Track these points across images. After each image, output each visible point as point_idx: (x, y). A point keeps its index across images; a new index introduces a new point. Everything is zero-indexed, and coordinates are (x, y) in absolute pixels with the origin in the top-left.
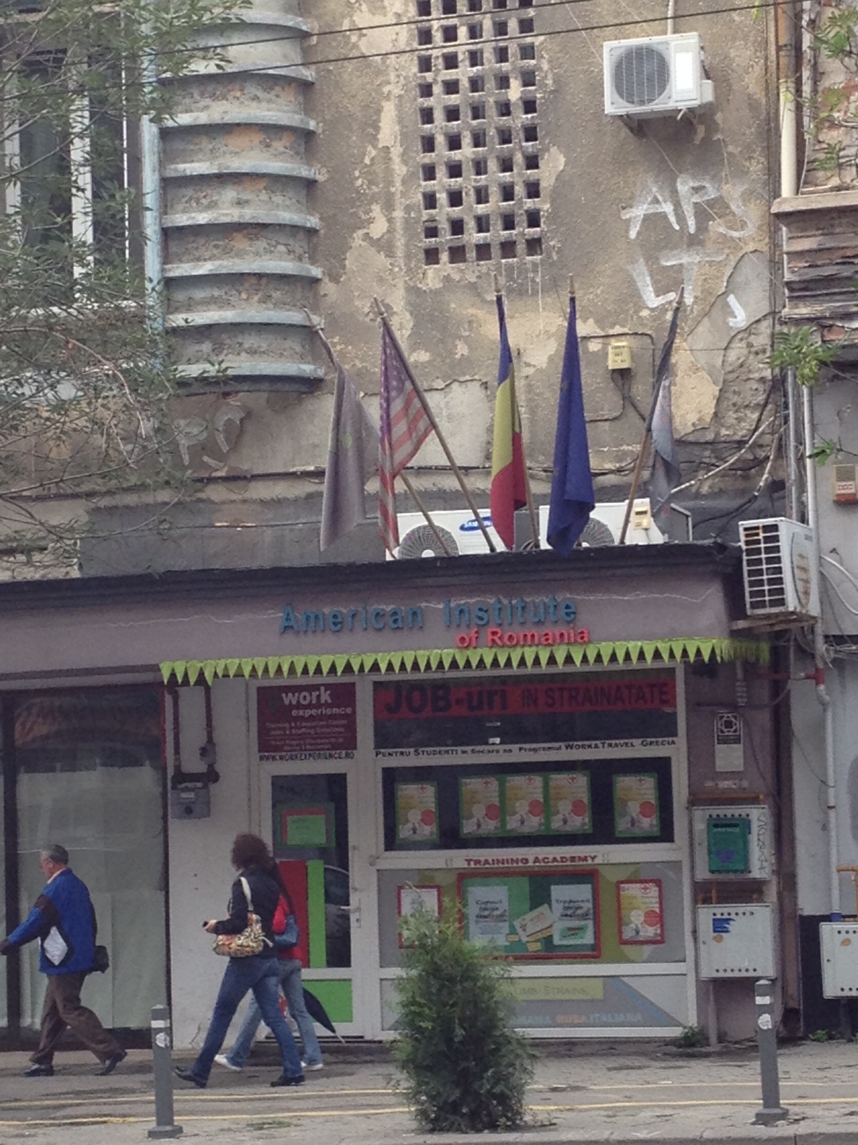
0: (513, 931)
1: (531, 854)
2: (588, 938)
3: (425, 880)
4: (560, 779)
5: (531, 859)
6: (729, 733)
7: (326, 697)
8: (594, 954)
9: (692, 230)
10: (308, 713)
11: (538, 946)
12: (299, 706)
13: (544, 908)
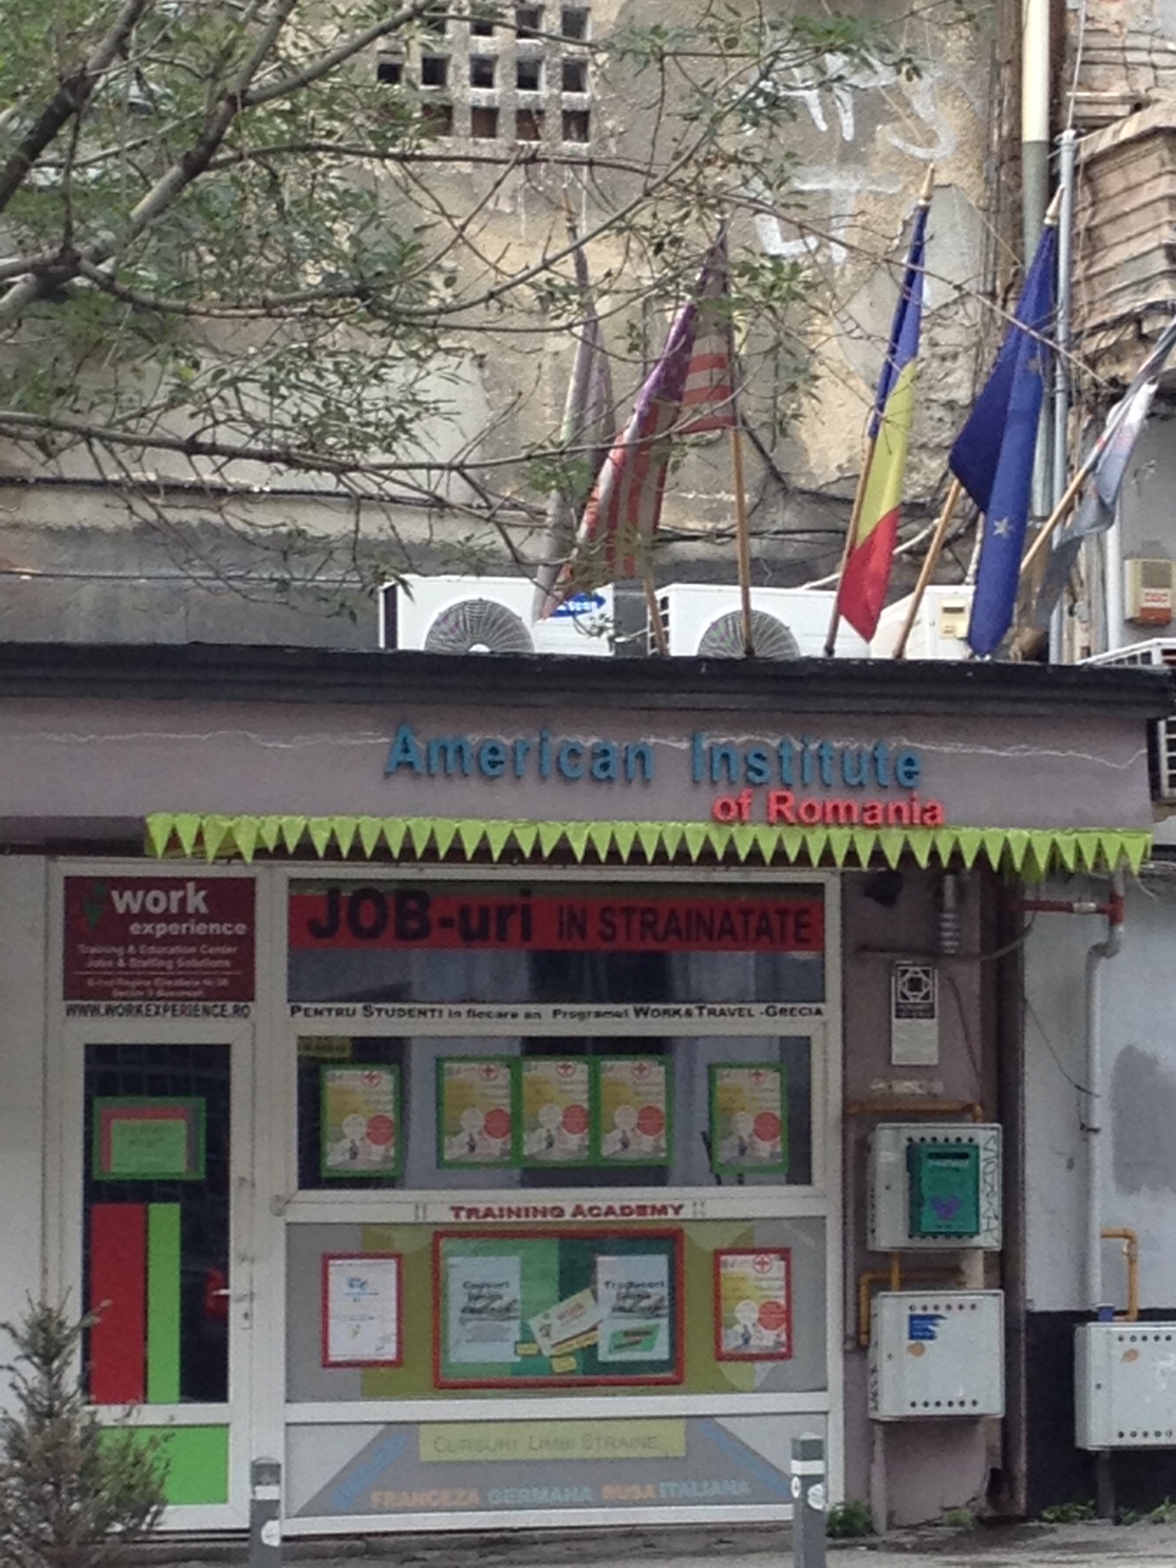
0: (527, 1337)
1: (568, 1199)
2: (661, 1351)
3: (372, 1244)
4: (618, 1069)
5: (569, 1210)
6: (915, 998)
7: (196, 901)
8: (669, 1375)
9: (848, 134)
10: (161, 929)
11: (571, 1363)
12: (145, 916)
13: (583, 1297)
